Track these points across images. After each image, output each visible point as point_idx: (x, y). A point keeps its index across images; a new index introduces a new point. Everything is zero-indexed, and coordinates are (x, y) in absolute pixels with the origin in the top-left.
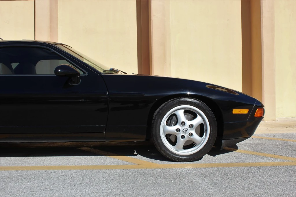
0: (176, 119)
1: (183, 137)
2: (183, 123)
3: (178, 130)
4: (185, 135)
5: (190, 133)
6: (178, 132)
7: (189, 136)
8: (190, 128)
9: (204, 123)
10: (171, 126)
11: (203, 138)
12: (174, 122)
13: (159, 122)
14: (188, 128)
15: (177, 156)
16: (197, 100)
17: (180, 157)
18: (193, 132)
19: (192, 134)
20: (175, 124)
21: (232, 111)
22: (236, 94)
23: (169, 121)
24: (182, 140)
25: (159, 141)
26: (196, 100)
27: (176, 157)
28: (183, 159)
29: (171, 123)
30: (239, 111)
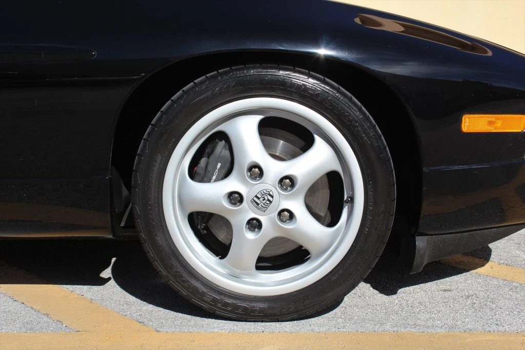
0: (227, 153)
1: (254, 225)
2: (256, 171)
3: (235, 199)
4: (262, 219)
5: (283, 210)
6: (234, 204)
7: (282, 221)
8: (286, 190)
9: (339, 170)
10: (209, 181)
11: (338, 230)
12: (219, 165)
13: (157, 164)
14: (276, 191)
15: (230, 301)
16: (314, 78)
17: (244, 305)
18: (297, 206)
19: (292, 216)
20: (224, 172)
21: (459, 122)
22: (486, 52)
23: (203, 161)
24: (250, 236)
25: (160, 239)
26: (310, 76)
27: (226, 304)
28: (254, 311)
29: (209, 168)
30: (490, 123)
